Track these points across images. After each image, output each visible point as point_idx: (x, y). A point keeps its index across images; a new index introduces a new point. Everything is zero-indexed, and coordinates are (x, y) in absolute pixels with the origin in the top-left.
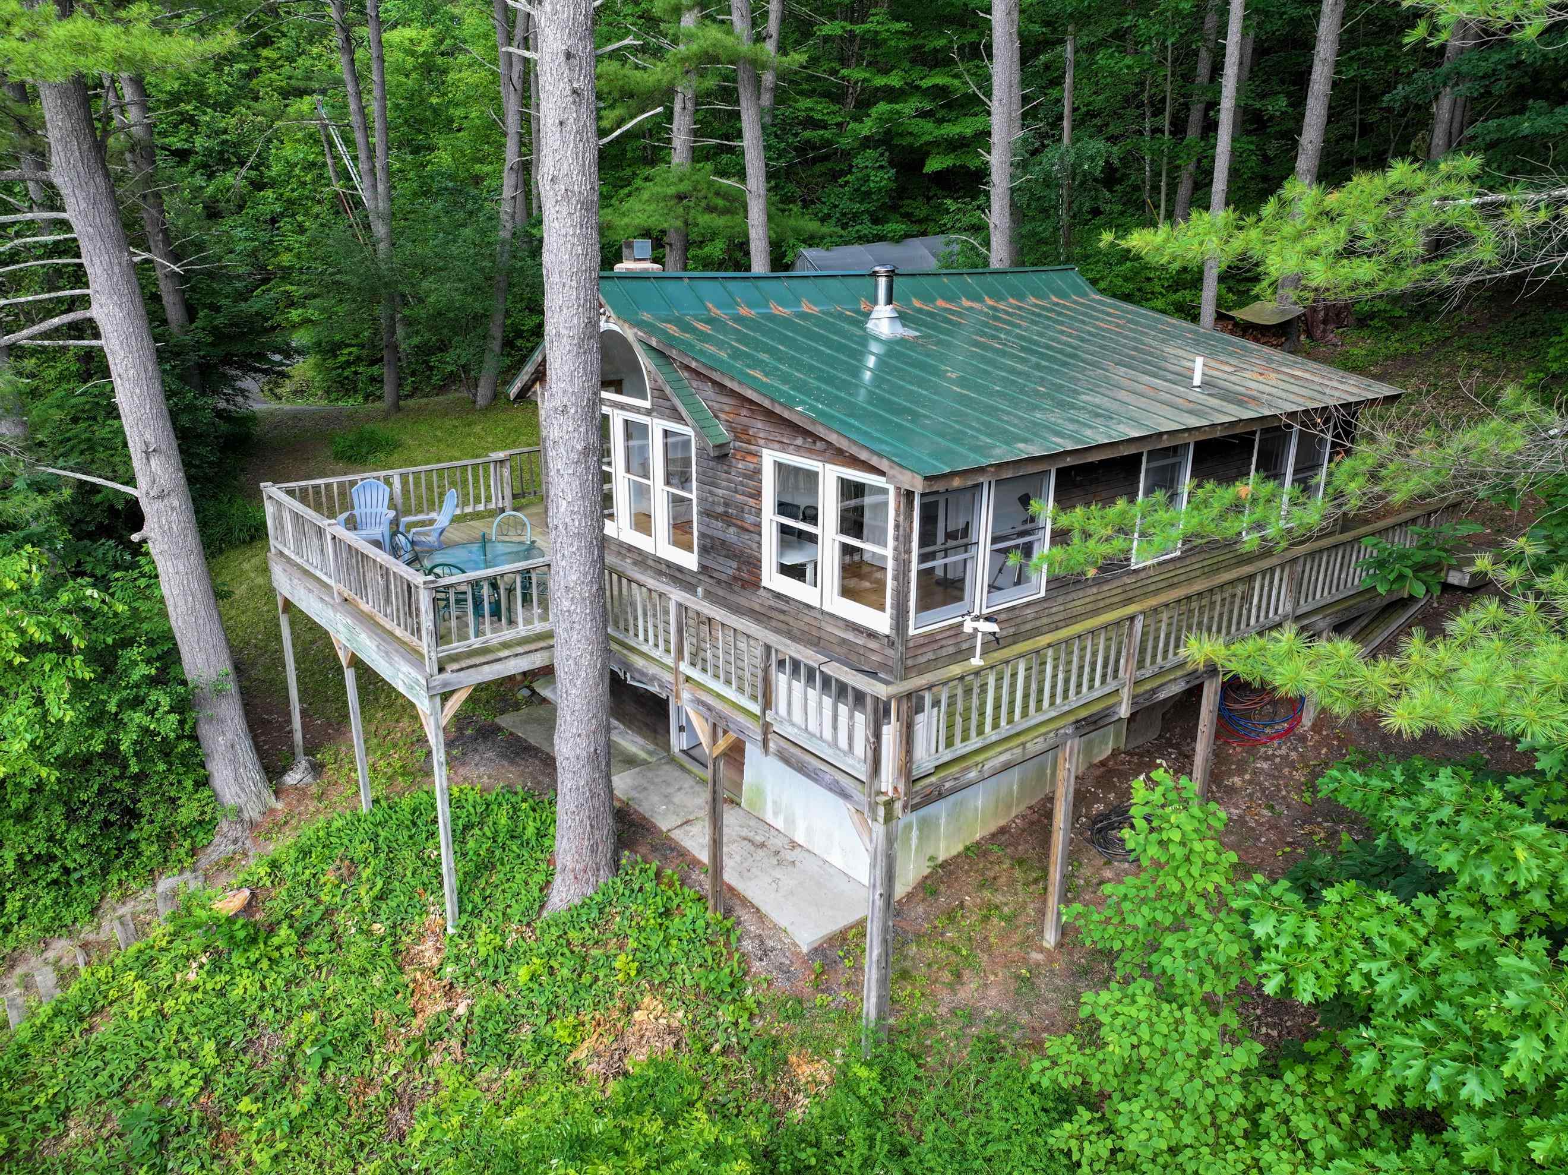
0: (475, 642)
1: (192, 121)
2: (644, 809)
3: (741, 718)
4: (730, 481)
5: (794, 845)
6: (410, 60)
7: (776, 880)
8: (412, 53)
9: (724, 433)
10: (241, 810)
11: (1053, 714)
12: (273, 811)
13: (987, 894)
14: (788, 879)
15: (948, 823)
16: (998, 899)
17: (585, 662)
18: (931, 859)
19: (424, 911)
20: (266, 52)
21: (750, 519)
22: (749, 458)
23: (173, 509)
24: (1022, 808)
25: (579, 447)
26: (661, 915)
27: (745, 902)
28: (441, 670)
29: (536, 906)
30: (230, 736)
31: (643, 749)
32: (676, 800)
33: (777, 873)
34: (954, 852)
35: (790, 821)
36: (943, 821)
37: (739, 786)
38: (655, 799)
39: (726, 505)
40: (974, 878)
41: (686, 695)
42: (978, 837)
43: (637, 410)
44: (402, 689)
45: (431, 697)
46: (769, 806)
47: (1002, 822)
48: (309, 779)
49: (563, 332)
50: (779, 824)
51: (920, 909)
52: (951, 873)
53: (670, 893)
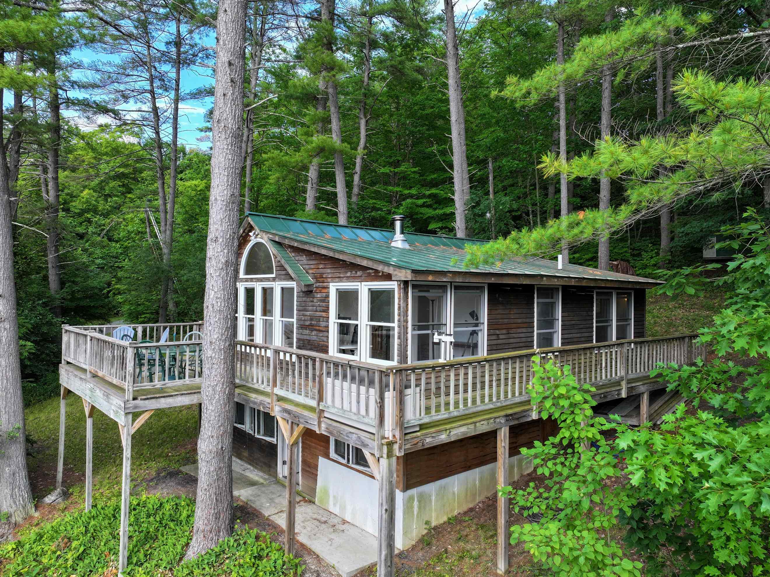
0: (157, 383)
1: (89, 221)
2: (256, 505)
3: (306, 413)
4: (313, 306)
5: (344, 522)
6: (194, 193)
7: (331, 540)
8: (195, 190)
9: (310, 280)
10: (11, 516)
11: (491, 406)
12: (31, 517)
13: (462, 544)
14: (338, 539)
15: (437, 501)
16: (469, 547)
17: (218, 389)
18: (427, 523)
19: (106, 564)
20: (129, 196)
21: (323, 324)
22: (324, 291)
23: (5, 329)
24: (482, 498)
25: (223, 261)
26: (255, 557)
27: (310, 552)
28: (134, 399)
29: (178, 558)
30: (13, 467)
31: (262, 477)
32: (277, 501)
33: (332, 536)
34: (442, 522)
35: (343, 508)
36: (433, 498)
37: (314, 490)
38: (264, 500)
39: (311, 320)
40: (454, 536)
41: (277, 409)
42: (456, 513)
43: (268, 280)
44: (112, 416)
45: (127, 414)
46: (331, 499)
47: (471, 506)
48: (60, 500)
49: (218, 198)
50: (336, 510)
51: (420, 554)
52: (439, 533)
53: (263, 546)
